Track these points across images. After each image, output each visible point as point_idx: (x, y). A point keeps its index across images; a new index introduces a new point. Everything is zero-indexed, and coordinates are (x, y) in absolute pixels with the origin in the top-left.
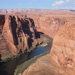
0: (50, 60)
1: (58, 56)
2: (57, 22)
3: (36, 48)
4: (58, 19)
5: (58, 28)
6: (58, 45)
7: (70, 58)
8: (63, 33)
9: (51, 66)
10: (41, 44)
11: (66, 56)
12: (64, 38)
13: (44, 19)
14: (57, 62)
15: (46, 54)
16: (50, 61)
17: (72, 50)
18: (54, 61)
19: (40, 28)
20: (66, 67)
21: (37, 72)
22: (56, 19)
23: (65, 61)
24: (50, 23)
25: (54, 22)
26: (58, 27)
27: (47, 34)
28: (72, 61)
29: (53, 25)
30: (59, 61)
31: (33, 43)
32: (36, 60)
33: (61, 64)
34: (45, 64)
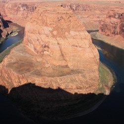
0: (25, 49)
1: (33, 45)
2: (25, 8)
3: (6, 39)
4: (26, 5)
5: (27, 15)
6: (32, 33)
7: (47, 45)
8: (35, 20)
9: (28, 55)
10: (11, 33)
11: (42, 43)
12: (37, 25)
13: (10, 6)
14: (33, 50)
15: (19, 43)
16: (25, 51)
17: (48, 36)
18: (29, 50)
19: (6, 16)
20: (43, 55)
21: (14, 63)
22: (23, 5)
23: (41, 49)
24: (18, 10)
25: (21, 9)
26: (26, 13)
27: (15, 22)
28: (48, 47)
29: (21, 12)
30: (35, 49)
31: (2, 34)
32: (10, 51)
33: (38, 52)
34: (22, 54)
